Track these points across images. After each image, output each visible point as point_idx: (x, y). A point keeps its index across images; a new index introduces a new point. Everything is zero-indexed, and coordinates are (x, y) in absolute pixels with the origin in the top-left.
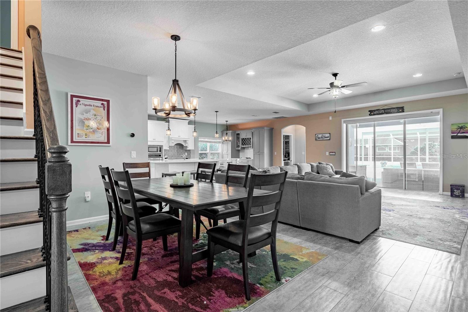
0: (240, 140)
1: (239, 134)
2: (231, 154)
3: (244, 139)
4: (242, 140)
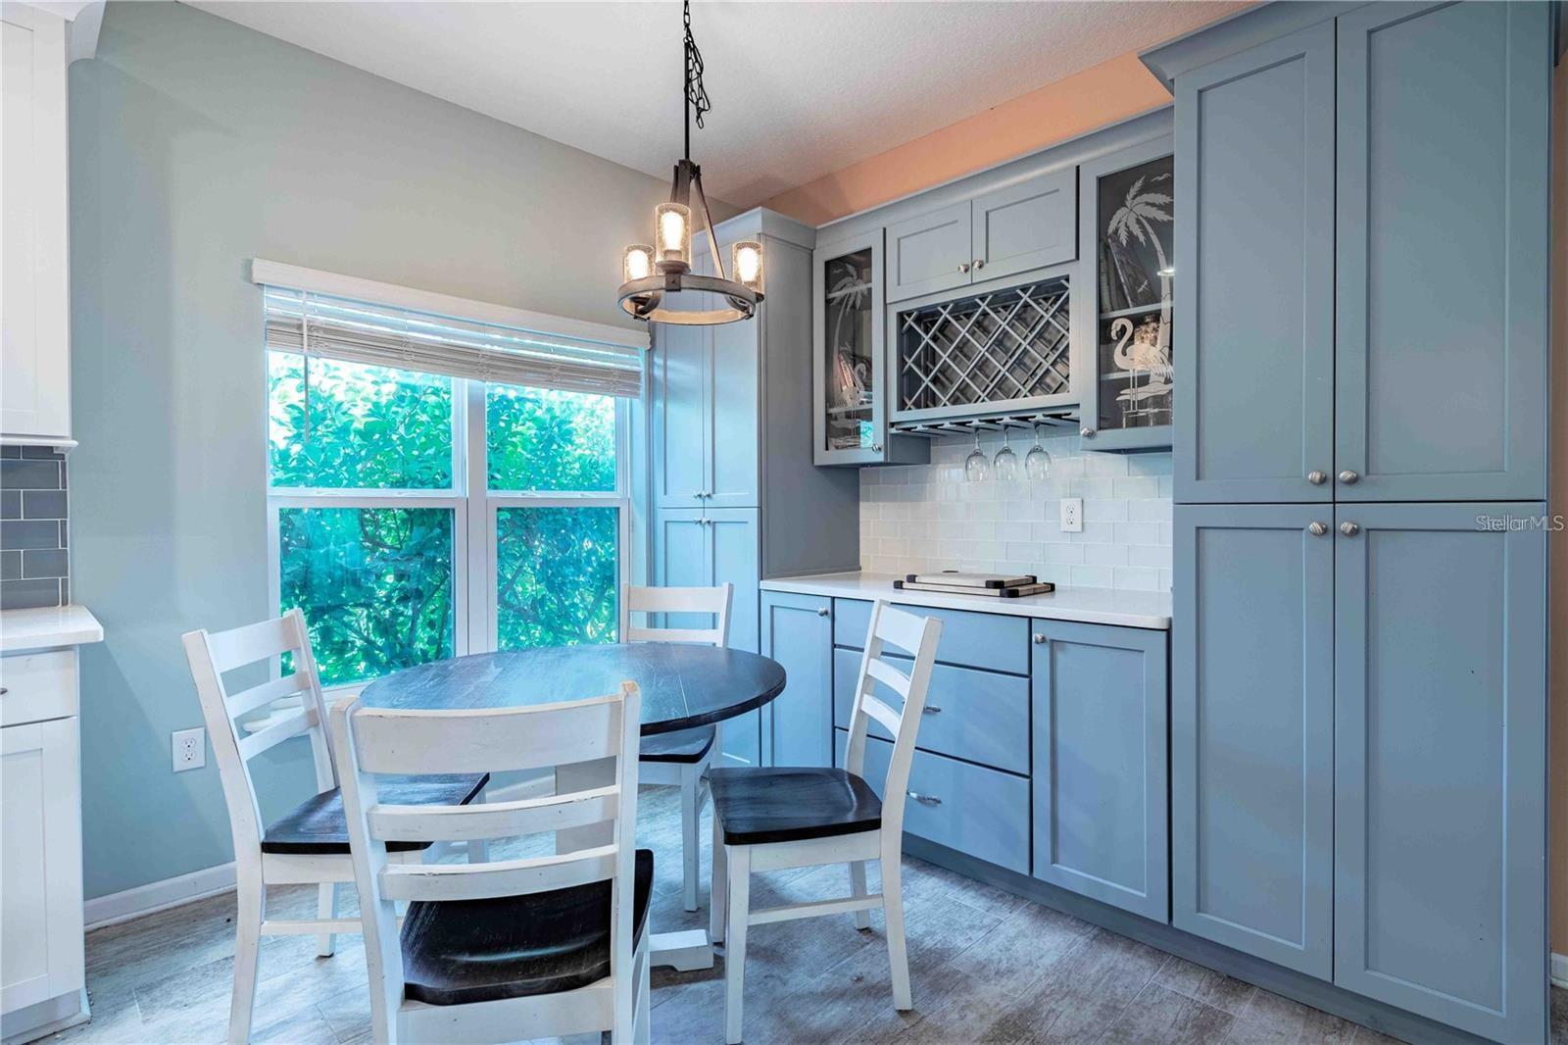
0: (882, 341)
1: (861, 261)
2: (753, 515)
3: (926, 317)
4: (908, 341)
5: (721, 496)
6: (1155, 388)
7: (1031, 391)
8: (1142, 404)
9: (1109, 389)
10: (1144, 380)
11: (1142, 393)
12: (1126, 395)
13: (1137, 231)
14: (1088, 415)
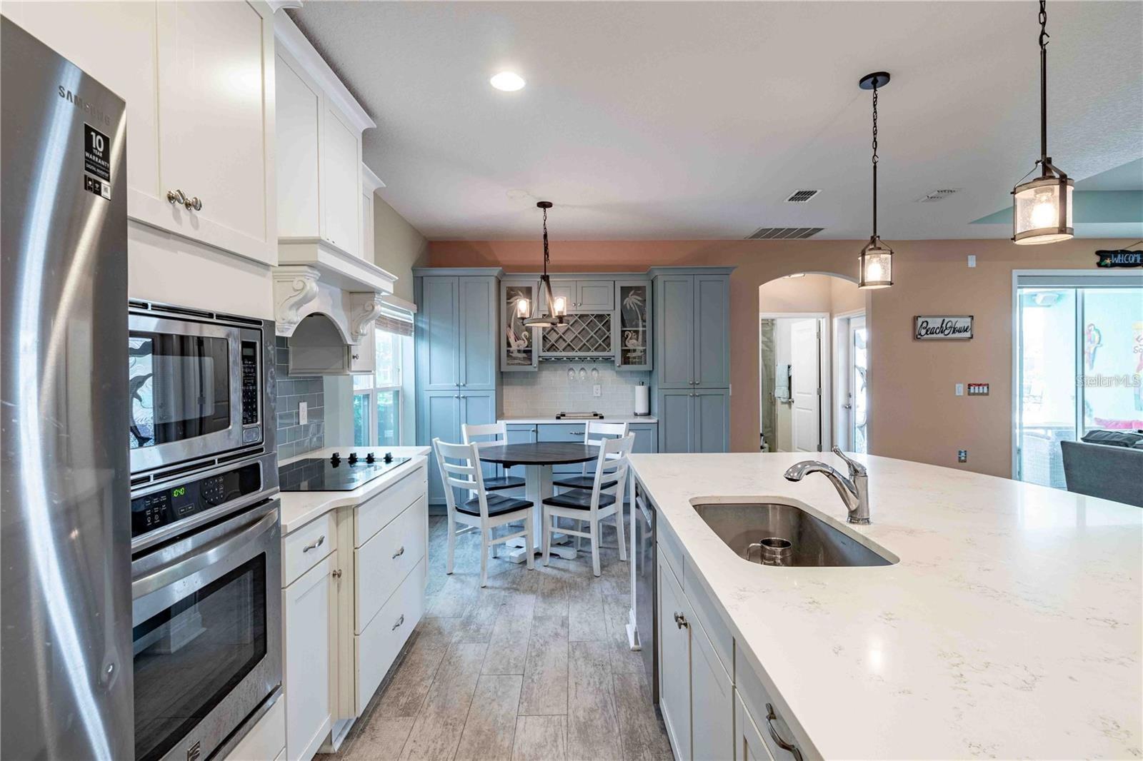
5: (469, 385)
6: (638, 354)
7: (595, 349)
8: (635, 358)
9: (625, 352)
10: (635, 351)
11: (634, 355)
12: (629, 355)
13: (632, 306)
14: (618, 359)
